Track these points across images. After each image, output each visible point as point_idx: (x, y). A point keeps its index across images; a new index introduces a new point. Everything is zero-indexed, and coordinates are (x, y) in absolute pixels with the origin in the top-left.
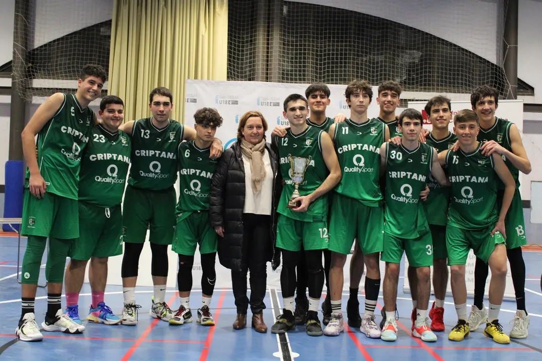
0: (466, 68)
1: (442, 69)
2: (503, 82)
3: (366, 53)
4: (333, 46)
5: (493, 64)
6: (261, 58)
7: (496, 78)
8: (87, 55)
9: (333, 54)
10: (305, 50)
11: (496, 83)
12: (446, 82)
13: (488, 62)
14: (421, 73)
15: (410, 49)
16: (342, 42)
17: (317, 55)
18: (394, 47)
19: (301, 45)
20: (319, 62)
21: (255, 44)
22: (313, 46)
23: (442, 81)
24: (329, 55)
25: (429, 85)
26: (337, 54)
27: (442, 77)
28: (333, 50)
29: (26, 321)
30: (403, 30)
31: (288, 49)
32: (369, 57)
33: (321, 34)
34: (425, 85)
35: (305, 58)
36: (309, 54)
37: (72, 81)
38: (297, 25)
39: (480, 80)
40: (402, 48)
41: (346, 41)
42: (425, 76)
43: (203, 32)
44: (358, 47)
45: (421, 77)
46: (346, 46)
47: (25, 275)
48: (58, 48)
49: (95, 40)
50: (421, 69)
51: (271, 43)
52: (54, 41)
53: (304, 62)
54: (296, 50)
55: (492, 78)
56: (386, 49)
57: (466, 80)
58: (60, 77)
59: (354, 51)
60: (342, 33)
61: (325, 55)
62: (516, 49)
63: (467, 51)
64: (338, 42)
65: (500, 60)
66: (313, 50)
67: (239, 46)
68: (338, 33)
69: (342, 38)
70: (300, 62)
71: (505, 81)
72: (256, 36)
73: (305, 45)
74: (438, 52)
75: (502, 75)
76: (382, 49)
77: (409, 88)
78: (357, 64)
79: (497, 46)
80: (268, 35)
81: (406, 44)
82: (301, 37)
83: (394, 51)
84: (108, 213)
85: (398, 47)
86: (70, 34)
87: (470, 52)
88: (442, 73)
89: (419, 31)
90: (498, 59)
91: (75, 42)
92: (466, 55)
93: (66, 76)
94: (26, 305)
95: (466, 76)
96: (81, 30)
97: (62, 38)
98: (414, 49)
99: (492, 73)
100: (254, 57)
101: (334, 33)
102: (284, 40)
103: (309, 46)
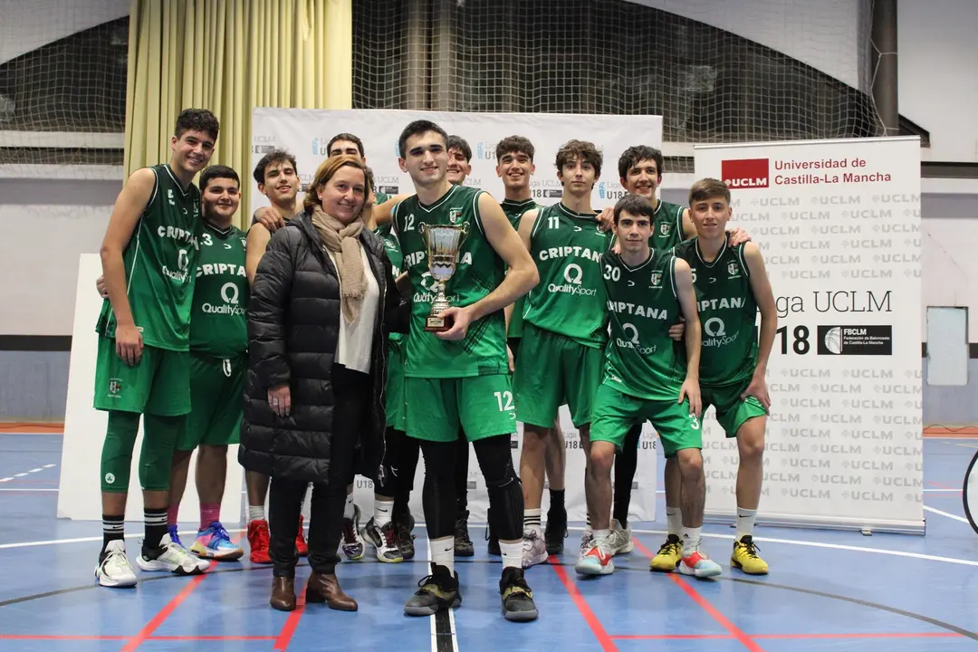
0: (803, 96)
1: (758, 99)
2: (872, 122)
3: (615, 70)
4: (553, 59)
5: (852, 90)
6: (416, 83)
7: (859, 115)
8: (84, 84)
9: (552, 75)
10: (499, 66)
11: (858, 123)
12: (765, 123)
13: (844, 85)
14: (719, 107)
15: (698, 63)
16: (569, 50)
17: (522, 77)
18: (667, 58)
19: (491, 59)
20: (526, 90)
21: (404, 57)
22: (515, 59)
23: (758, 122)
24: (545, 75)
25: (734, 130)
26: (560, 74)
27: (758, 115)
28: (553, 67)
29: (111, 554)
30: (683, 27)
31: (468, 66)
32: (621, 78)
33: (530, 37)
34: (727, 130)
35: (499, 82)
36: (507, 74)
37: (58, 133)
38: (484, 19)
39: (828, 118)
40: (683, 61)
41: (576, 50)
42: (727, 113)
43: (306, 36)
44: (600, 60)
45: (719, 115)
46: (576, 58)
47: (107, 477)
48: (28, 71)
49: (99, 55)
50: (719, 99)
51: (435, 54)
52: (21, 58)
53: (499, 91)
54: (483, 67)
55: (851, 114)
56: (652, 63)
57: (802, 120)
58: (34, 127)
59: (592, 67)
60: (569, 35)
61: (537, 76)
62: (895, 58)
63: (803, 65)
64: (561, 51)
65: (864, 79)
66: (514, 68)
67: (374, 62)
68: (561, 35)
69: (569, 43)
70: (491, 91)
71: (875, 120)
72: (407, 43)
73: (499, 58)
74: (751, 67)
75: (870, 108)
76: (645, 64)
77: (696, 136)
78: (599, 92)
79: (859, 53)
80: (429, 41)
81: (691, 54)
82: (491, 43)
83: (667, 66)
84: (228, 368)
85: (675, 60)
86: (52, 44)
87: (809, 68)
88: (758, 107)
89: (714, 29)
90: (861, 79)
91: (61, 58)
92: (803, 72)
93: (46, 124)
94: (110, 527)
95: (802, 112)
96: (72, 36)
97: (36, 52)
98: (705, 63)
99: (851, 106)
100: (404, 82)
101: (553, 35)
102: (459, 49)
103: (507, 59)
